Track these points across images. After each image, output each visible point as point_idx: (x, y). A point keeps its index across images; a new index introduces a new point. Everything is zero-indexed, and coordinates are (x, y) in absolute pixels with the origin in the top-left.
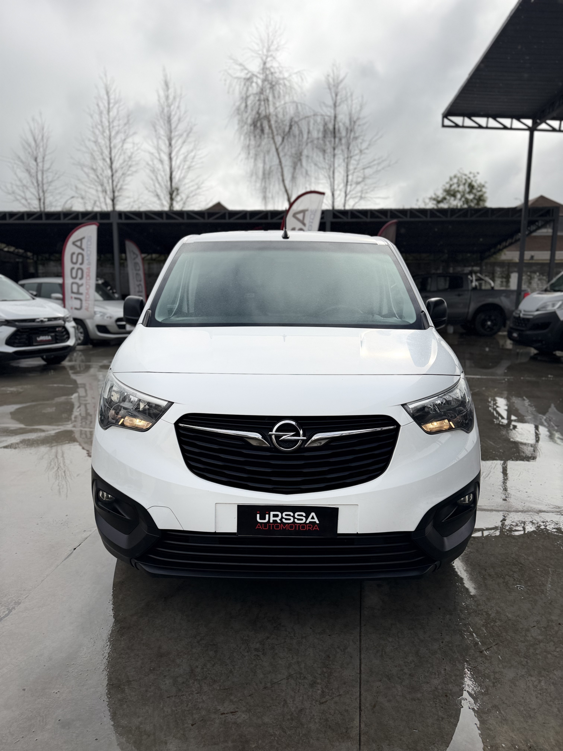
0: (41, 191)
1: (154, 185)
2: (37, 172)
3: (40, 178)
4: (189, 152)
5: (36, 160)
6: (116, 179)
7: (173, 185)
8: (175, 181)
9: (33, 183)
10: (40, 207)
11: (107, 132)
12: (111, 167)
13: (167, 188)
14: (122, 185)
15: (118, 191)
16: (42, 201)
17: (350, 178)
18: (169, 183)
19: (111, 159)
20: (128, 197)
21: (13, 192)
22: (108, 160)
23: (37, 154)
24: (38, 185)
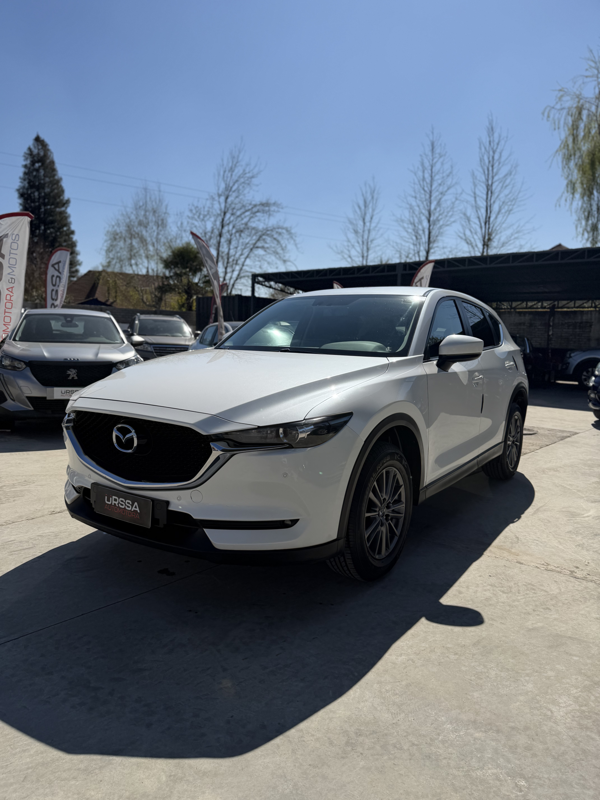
0: (365, 248)
2: (364, 231)
3: (366, 237)
5: (364, 220)
6: (433, 232)
9: (358, 243)
10: (363, 263)
12: (429, 220)
15: (434, 243)
16: (365, 258)
19: (429, 212)
21: (342, 252)
22: (426, 213)
23: (365, 214)
24: (363, 242)
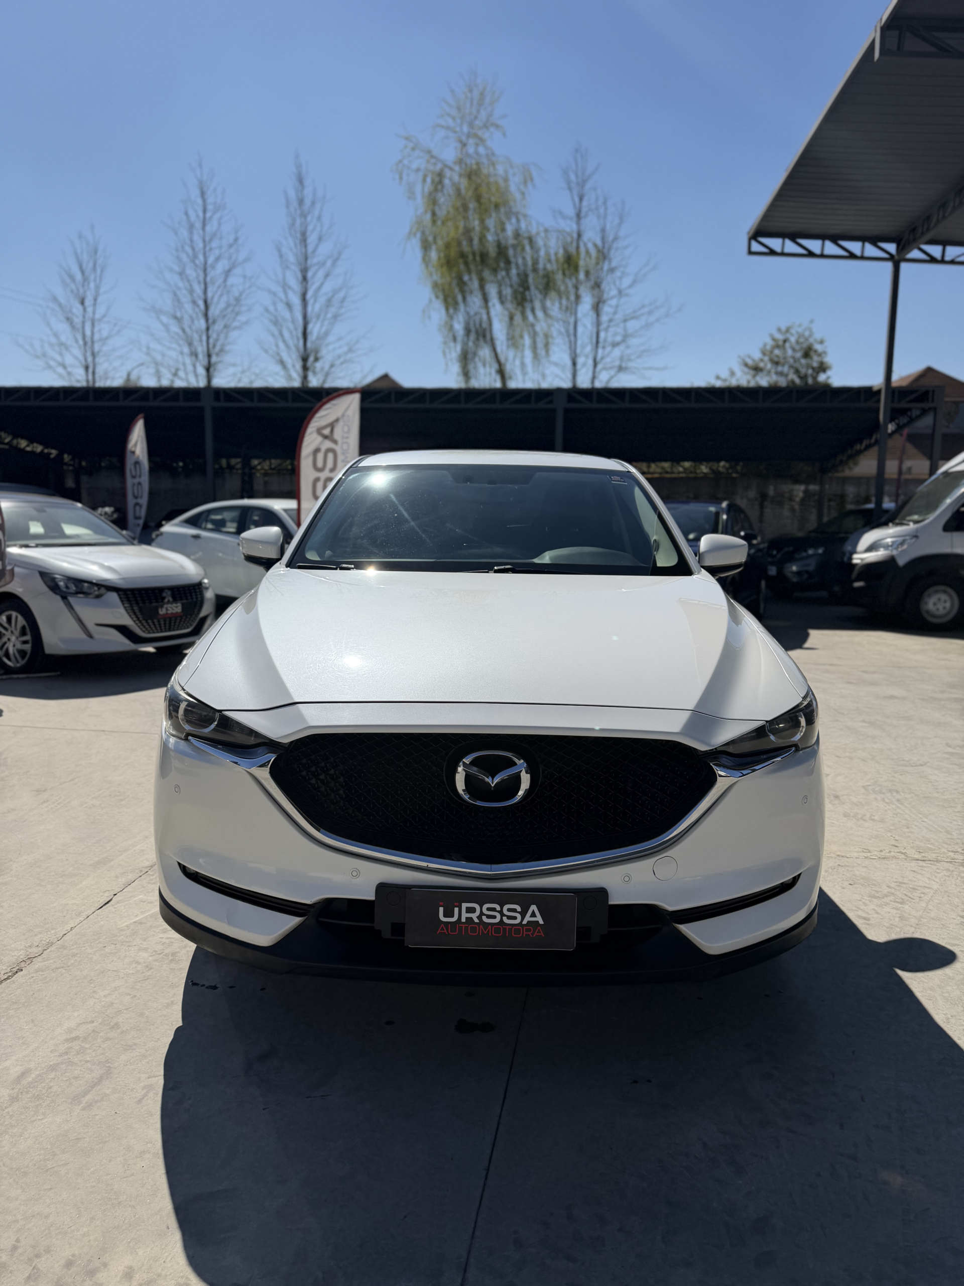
0: (89, 354)
1: (277, 346)
2: (83, 323)
3: (88, 332)
4: (335, 292)
5: (82, 302)
6: (214, 336)
7: (309, 345)
8: (312, 338)
9: (77, 341)
10: (88, 381)
11: (201, 257)
12: (206, 316)
13: (298, 349)
14: (223, 345)
15: (217, 354)
16: (91, 370)
17: (602, 335)
18: (301, 342)
19: (206, 302)
20: (234, 365)
21: (44, 355)
22: (201, 304)
23: (85, 292)
24: (85, 344)
